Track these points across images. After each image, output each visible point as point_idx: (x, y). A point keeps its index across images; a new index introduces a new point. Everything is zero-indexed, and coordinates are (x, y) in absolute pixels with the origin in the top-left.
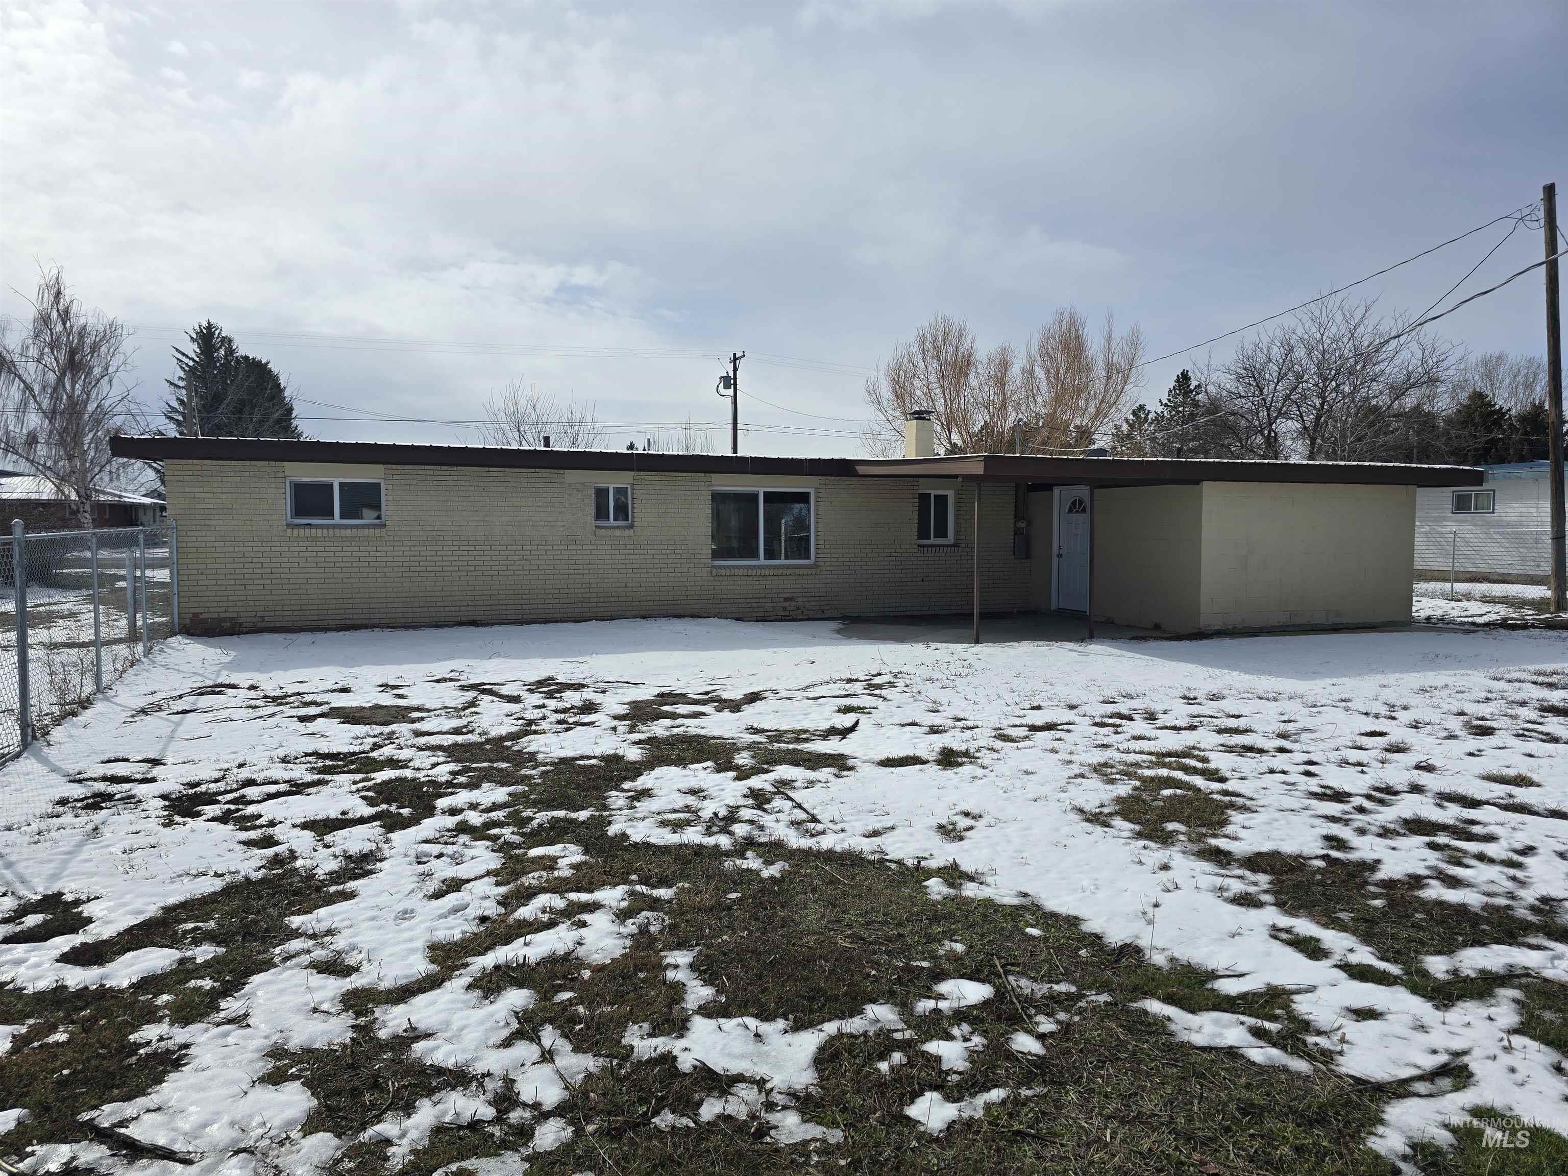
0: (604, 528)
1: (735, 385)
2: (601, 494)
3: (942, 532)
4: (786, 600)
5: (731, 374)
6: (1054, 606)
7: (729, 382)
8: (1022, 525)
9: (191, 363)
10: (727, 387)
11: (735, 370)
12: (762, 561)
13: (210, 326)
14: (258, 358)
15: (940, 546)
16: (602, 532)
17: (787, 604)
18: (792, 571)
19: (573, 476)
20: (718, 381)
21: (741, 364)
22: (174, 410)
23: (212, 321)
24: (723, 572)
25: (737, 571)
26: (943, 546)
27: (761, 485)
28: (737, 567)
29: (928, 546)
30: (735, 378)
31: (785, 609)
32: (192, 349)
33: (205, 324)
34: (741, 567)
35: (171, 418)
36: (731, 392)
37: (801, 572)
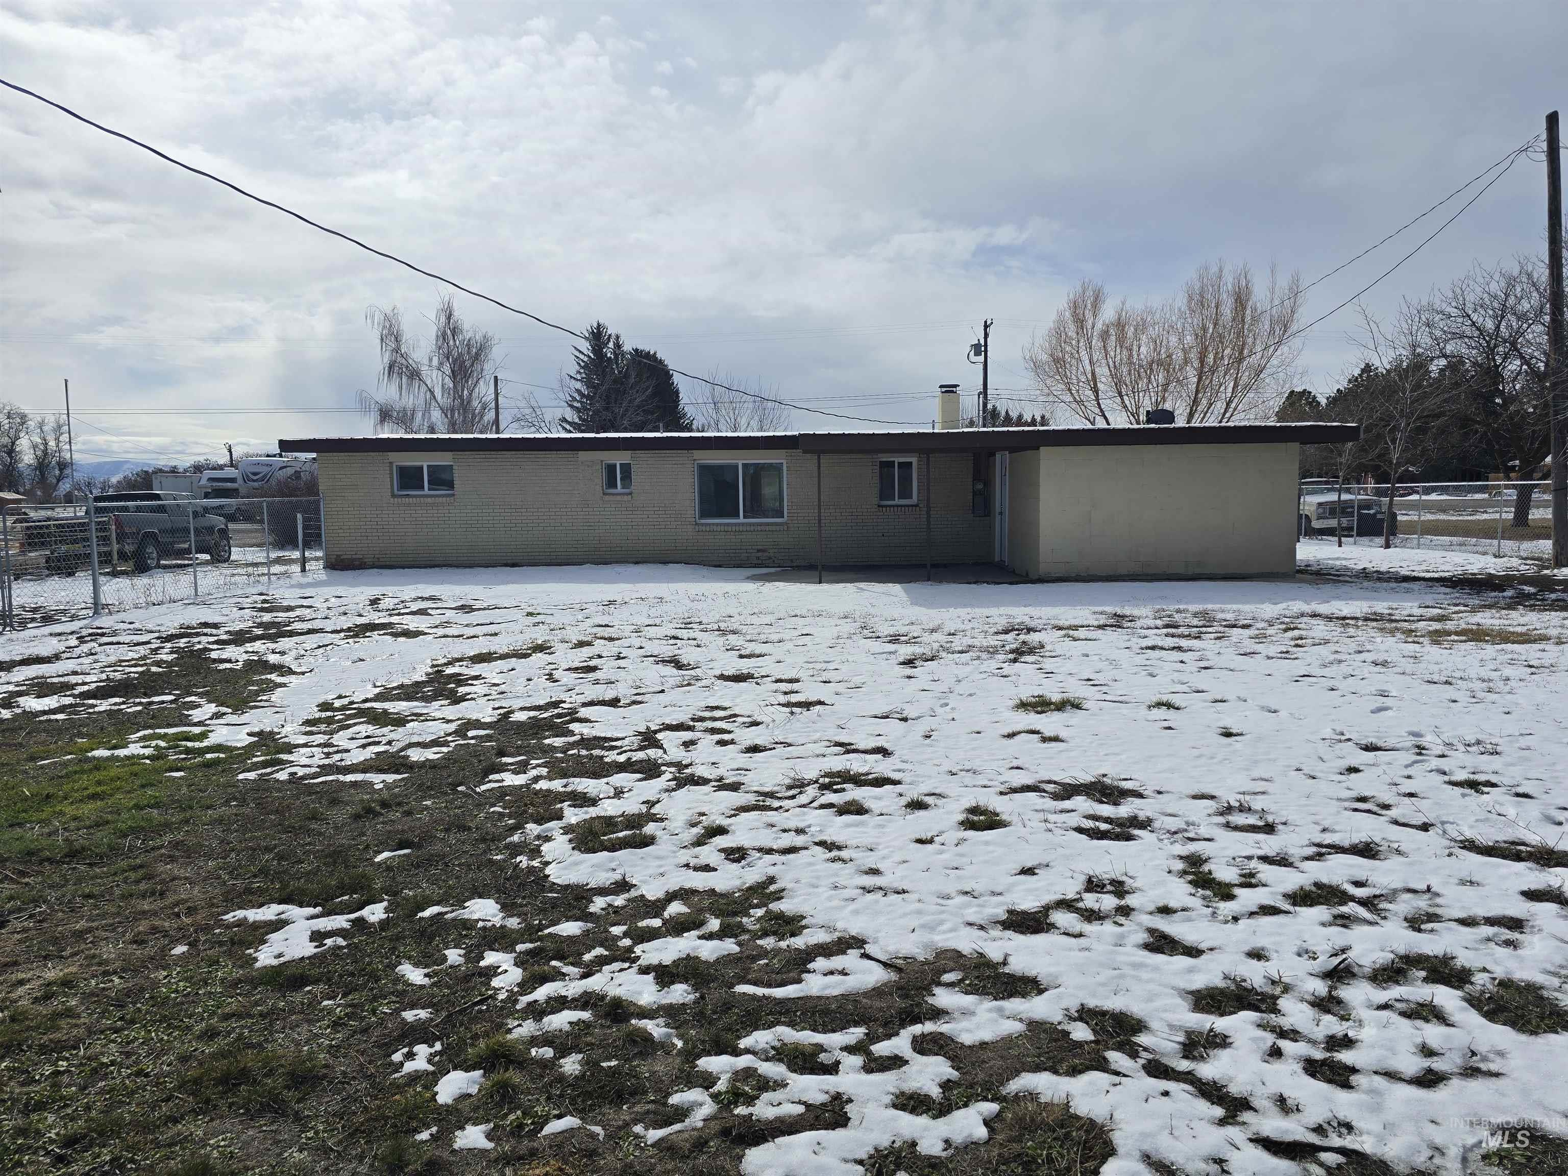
0: (613, 494)
1: (986, 351)
2: (611, 469)
3: (905, 493)
4: (759, 551)
5: (982, 342)
6: (997, 559)
7: (980, 349)
8: (980, 486)
9: (586, 359)
10: (977, 353)
11: (986, 336)
12: (741, 519)
13: (599, 325)
14: (647, 350)
15: (901, 506)
16: (607, 498)
17: (760, 554)
18: (763, 528)
19: (584, 456)
20: (969, 349)
21: (991, 330)
22: (574, 399)
23: (601, 322)
24: (704, 528)
25: (715, 528)
26: (908, 506)
27: (740, 459)
28: (717, 524)
29: (893, 506)
30: (986, 345)
31: (758, 558)
32: (585, 346)
33: (595, 325)
34: (721, 524)
35: (571, 406)
36: (981, 358)
37: (770, 528)
